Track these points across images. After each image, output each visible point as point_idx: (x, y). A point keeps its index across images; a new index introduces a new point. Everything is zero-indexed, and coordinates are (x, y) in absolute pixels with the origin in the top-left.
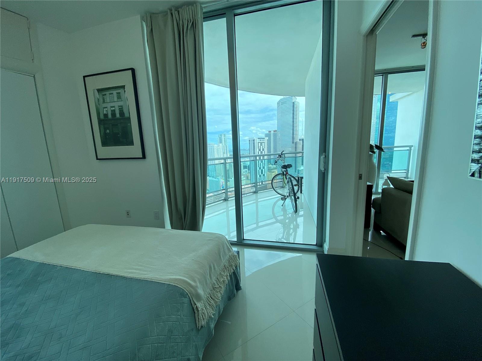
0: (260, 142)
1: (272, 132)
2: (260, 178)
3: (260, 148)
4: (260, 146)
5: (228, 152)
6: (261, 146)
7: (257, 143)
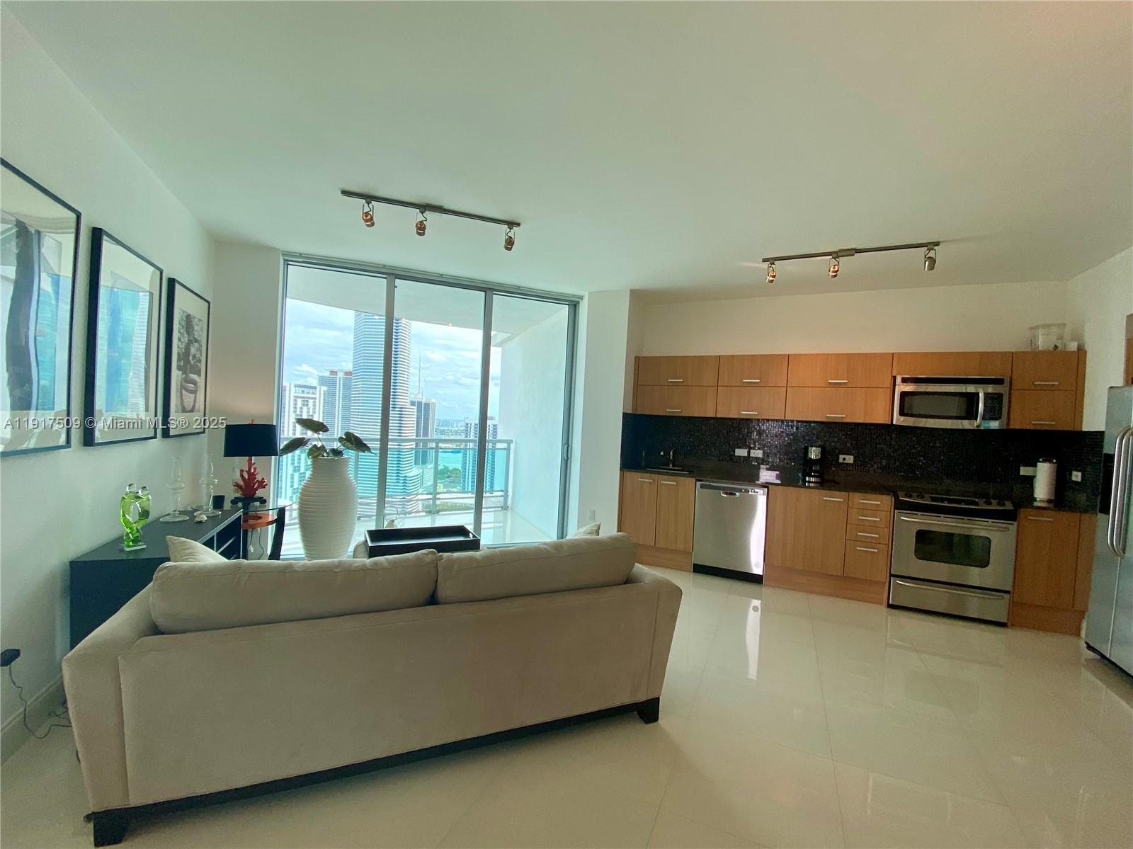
1: (341, 375)
3: (301, 412)
4: (301, 408)
6: (305, 409)
7: (292, 399)
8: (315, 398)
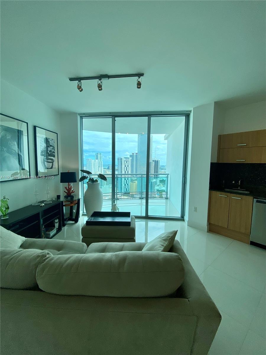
1: (135, 154)
5: (102, 166)
6: (127, 164)
7: (124, 161)
8: (129, 161)
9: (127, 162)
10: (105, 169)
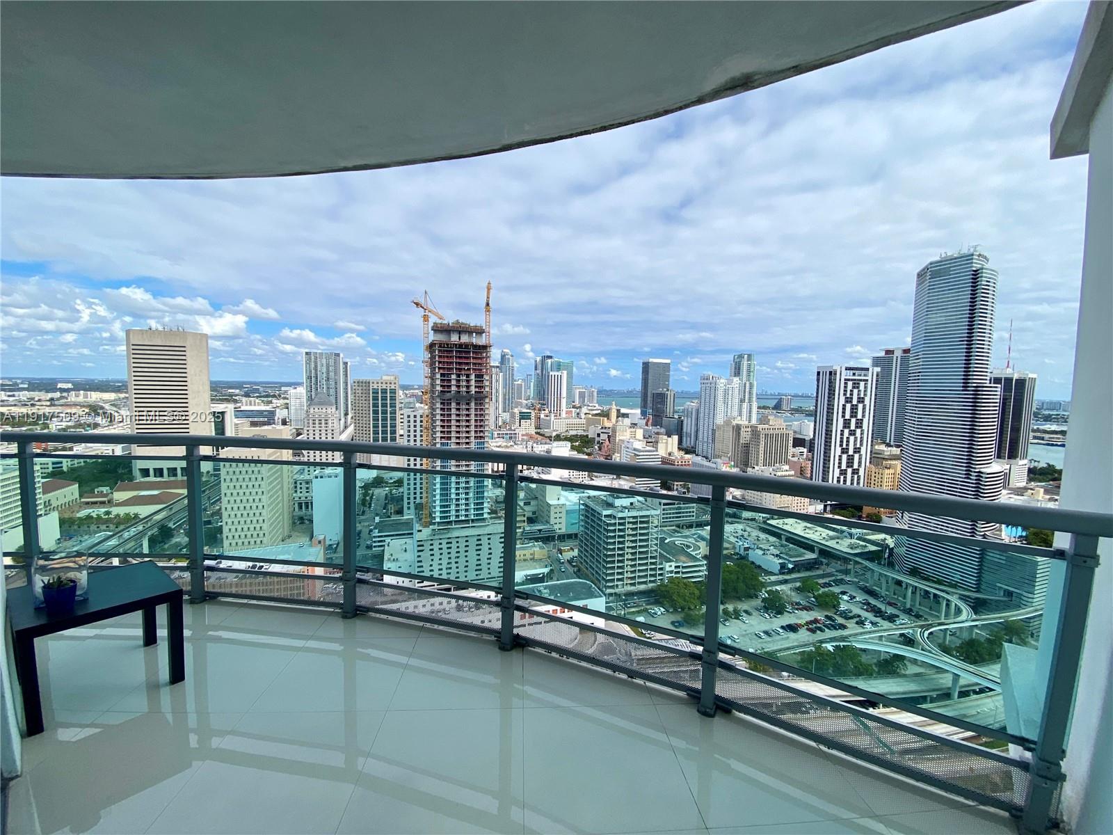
0: (852, 380)
1: (898, 354)
2: (842, 477)
3: (851, 394)
4: (852, 391)
5: (754, 399)
6: (856, 391)
7: (843, 381)
8: (867, 380)
9: (856, 385)
10: (764, 408)
